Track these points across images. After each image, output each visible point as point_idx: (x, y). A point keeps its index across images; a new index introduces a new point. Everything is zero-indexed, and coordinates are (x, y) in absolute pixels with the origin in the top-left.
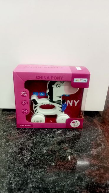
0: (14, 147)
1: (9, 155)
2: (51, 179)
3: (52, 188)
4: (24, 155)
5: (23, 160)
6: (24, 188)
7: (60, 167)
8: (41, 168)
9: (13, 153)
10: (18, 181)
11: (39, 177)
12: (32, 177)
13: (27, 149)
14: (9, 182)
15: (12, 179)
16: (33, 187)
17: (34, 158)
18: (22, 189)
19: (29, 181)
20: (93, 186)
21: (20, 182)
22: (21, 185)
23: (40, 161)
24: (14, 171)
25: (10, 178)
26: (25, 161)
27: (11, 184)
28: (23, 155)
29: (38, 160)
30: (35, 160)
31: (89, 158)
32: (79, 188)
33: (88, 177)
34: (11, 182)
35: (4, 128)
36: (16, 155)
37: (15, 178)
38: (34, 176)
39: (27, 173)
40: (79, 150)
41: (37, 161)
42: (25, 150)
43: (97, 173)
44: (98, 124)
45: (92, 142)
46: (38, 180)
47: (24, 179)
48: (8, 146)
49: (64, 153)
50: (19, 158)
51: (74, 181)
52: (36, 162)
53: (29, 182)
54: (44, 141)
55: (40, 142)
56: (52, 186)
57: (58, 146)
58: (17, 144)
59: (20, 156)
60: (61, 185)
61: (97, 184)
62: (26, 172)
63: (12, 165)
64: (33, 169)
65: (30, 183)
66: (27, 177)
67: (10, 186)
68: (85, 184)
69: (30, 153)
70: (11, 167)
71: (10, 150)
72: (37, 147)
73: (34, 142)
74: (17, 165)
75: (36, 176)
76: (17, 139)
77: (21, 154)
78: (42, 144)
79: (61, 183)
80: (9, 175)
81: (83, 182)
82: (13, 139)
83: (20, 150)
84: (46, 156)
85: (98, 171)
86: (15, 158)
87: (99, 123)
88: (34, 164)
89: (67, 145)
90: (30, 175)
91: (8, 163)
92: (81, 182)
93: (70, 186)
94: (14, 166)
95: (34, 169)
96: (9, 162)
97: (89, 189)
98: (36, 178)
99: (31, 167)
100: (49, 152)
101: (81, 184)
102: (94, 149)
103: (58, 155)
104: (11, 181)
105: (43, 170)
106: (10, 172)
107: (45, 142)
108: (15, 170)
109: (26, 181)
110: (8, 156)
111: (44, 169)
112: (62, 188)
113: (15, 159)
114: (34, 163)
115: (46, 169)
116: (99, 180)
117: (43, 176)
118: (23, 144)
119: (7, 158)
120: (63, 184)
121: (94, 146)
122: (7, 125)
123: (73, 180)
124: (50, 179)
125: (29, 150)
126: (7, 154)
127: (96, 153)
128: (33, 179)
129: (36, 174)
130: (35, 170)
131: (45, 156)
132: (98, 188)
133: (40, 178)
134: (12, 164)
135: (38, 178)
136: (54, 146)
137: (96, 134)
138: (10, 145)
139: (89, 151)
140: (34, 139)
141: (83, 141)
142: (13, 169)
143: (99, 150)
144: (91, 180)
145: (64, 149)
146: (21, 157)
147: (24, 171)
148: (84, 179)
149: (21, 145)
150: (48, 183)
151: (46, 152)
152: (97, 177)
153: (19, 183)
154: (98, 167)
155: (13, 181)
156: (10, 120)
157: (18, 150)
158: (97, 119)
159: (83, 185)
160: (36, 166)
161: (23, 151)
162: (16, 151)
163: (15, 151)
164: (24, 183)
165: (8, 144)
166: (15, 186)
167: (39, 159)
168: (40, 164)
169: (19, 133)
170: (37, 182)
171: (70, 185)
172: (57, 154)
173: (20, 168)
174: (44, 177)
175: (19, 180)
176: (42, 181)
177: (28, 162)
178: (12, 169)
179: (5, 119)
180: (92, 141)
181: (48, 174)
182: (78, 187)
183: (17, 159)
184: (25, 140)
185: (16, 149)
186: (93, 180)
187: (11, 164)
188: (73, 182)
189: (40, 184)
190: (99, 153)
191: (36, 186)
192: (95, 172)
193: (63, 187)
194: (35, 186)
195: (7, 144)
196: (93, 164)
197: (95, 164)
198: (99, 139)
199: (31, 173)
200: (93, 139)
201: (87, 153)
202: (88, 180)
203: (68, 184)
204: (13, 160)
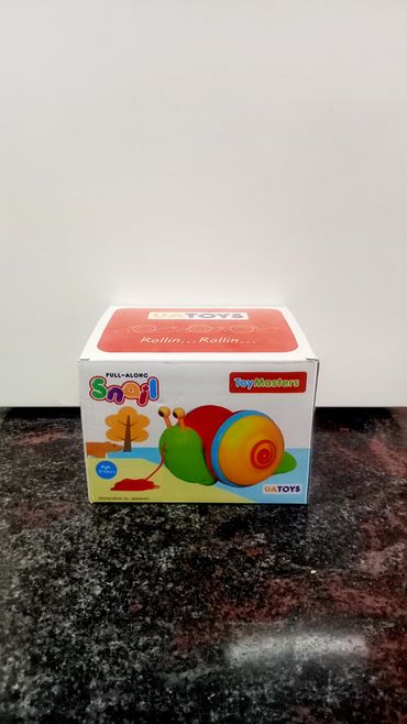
1: (16, 580)
2: (190, 675)
4: (80, 581)
5: (73, 597)
6: (72, 713)
7: (227, 627)
8: (147, 629)
9: (35, 571)
10: (47, 686)
11: (137, 666)
12: (106, 668)
13: (92, 557)
14: (8, 688)
15: (21, 677)
16: (109, 710)
17: (119, 590)
19: (93, 683)
20: (372, 706)
21: (55, 690)
22: (60, 700)
23: (145, 603)
24: (33, 643)
25: (15, 672)
26: (83, 602)
27: (16, 697)
28: (73, 581)
29: (134, 598)
30: (123, 599)
31: (352, 587)
32: (313, 712)
33: (352, 666)
34: (17, 692)
35: (6, 478)
36: (45, 581)
37: (34, 674)
38: (115, 663)
39: (88, 653)
40: (311, 559)
41: (133, 603)
42: (83, 558)
43: (390, 650)
45: (365, 526)
46: (133, 678)
47: (72, 675)
48: (15, 546)
49: (245, 569)
50: (58, 592)
51: (291, 683)
52: (126, 608)
53: (94, 690)
54: (163, 522)
55: (148, 530)
56: (191, 707)
57: (221, 543)
58: (52, 538)
59: (61, 582)
60: (231, 700)
61: (391, 696)
62: (83, 647)
63: (27, 620)
64: (115, 635)
65: (97, 692)
66: (85, 668)
67: (12, 706)
68: (339, 696)
69: (102, 573)
70: (21, 627)
71: (23, 562)
72: (136, 548)
73: (125, 527)
74: (47, 620)
75: (127, 664)
76: (55, 519)
77: (68, 574)
78: (154, 537)
79: (230, 695)
80: (11, 659)
81: (330, 688)
82: (40, 519)
83: (62, 561)
84: (172, 581)
85: (394, 639)
86: (40, 592)
87: (392, 452)
88: (117, 614)
89: (261, 538)
90: (97, 659)
91: (10, 610)
92: (319, 686)
93: (273, 706)
94: (36, 622)
95: (119, 635)
96: (13, 607)
97: (358, 717)
98: (125, 674)
99: (106, 627)
100: (185, 567)
101: (319, 697)
102: (373, 553)
103: (221, 578)
104: (16, 687)
105: (156, 637)
106: (13, 649)
107: (168, 527)
108: (39, 641)
109: (81, 686)
110: (11, 583)
111: (162, 635)
112: (237, 714)
113: (42, 596)
114: (121, 610)
115: (169, 633)
116: (399, 678)
117: (155, 666)
118: (79, 535)
119: (7, 592)
120: (240, 696)
121: (376, 542)
122: (19, 466)
123: (288, 680)
124: (184, 675)
125: (100, 560)
126: (10, 578)
127: (384, 568)
128: (113, 678)
129: (126, 657)
130: (120, 638)
131: (167, 582)
132: (399, 714)
133: (143, 673)
134: (25, 614)
135: (134, 671)
136: (204, 542)
137: (382, 494)
138: (22, 541)
139: (353, 559)
140: (123, 519)
141: (326, 522)
142: (28, 635)
143: (397, 556)
144: (366, 680)
145: (249, 555)
146: (67, 589)
147: (73, 643)
148: (334, 676)
149: (71, 539)
150: (174, 693)
151: (170, 566)
152: (390, 668)
153: (51, 694)
154: (391, 625)
155: (25, 688)
159: (329, 700)
160: (128, 622)
161: (77, 563)
162: (48, 564)
163: (41, 566)
164: (72, 692)
165: (17, 540)
166: (31, 705)
167: (142, 593)
168: (144, 613)
169: (66, 495)
170: (126, 688)
171: (273, 701)
172: (219, 572)
173: (58, 631)
174: (159, 666)
175: (50, 680)
176: (148, 686)
177: (95, 606)
178: (25, 637)
180: (366, 521)
181: (176, 653)
182: (306, 711)
183: (48, 595)
184: (88, 522)
185: (49, 557)
186: (373, 678)
187: (21, 615)
188: (287, 688)
189: (142, 697)
190: (396, 568)
191: (122, 704)
192: (383, 646)
193: (242, 712)
194: (119, 705)
195: (13, 538)
196: (370, 611)
197: (379, 611)
198: (395, 511)
199: (104, 654)
200: (369, 513)
201: (344, 568)
202: (350, 677)
203: (263, 695)
204: (33, 599)
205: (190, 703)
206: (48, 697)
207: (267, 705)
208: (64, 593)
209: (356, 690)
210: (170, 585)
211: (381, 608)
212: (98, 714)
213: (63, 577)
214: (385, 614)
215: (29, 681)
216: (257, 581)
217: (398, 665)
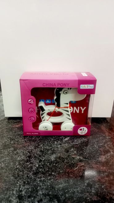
0: (22, 155)
1: (17, 163)
2: (61, 186)
3: (62, 195)
4: (33, 163)
5: (31, 167)
6: (35, 195)
7: (69, 174)
8: (50, 175)
9: (22, 161)
10: (28, 189)
11: (48, 184)
12: (41, 184)
13: (35, 157)
14: (19, 189)
15: (22, 187)
16: (43, 194)
17: (42, 165)
18: (32, 197)
19: (39, 188)
20: (103, 193)
21: (30, 190)
22: (31, 192)
23: (49, 169)
24: (23, 179)
25: (20, 185)
26: (34, 168)
27: (21, 191)
28: (31, 163)
29: (46, 167)
30: (43, 168)
31: (98, 164)
32: (89, 194)
33: (98, 183)
35: (11, 136)
36: (24, 163)
37: (25, 186)
38: (43, 183)
39: (37, 181)
40: (88, 157)
41: (46, 169)
42: (33, 157)
44: (105, 131)
45: (100, 149)
46: (48, 187)
47: (34, 186)
48: (16, 154)
49: (72, 160)
51: (84, 188)
52: (44, 170)
53: (39, 190)
54: (51, 148)
55: (48, 150)
57: (66, 153)
58: (25, 152)
59: (28, 163)
60: (71, 192)
61: (107, 190)
62: (35, 180)
63: (21, 173)
64: (42, 177)
65: (40, 190)
66: (36, 184)
67: (20, 193)
68: (95, 191)
69: (38, 161)
70: (20, 175)
71: (18, 158)
72: (45, 155)
73: (42, 149)
74: (26, 173)
75: (46, 183)
76: (25, 147)
77: (30, 162)
78: (50, 152)
79: (70, 190)
80: (19, 182)
81: (93, 189)
82: (21, 147)
83: (28, 158)
85: (107, 177)
86: (23, 166)
87: (107, 129)
89: (75, 152)
90: (39, 182)
92: (91, 188)
93: (80, 193)
94: (23, 174)
96: (18, 170)
97: (100, 195)
98: (46, 186)
99: (40, 174)
100: (58, 160)
101: (91, 191)
102: (102, 156)
103: (66, 163)
104: (21, 189)
106: (19, 180)
107: (53, 149)
108: (25, 178)
109: (36, 189)
110: (16, 164)
111: (53, 176)
112: (72, 195)
115: (55, 176)
116: (109, 186)
118: (31, 152)
119: (15, 166)
120: (73, 191)
121: (103, 153)
122: (14, 133)
123: (83, 187)
124: (59, 186)
125: (37, 158)
126: (16, 162)
127: (105, 160)
128: (43, 187)
129: (45, 182)
130: (44, 177)
131: (54, 163)
132: (109, 194)
133: (50, 185)
134: (21, 171)
135: (48, 185)
136: (62, 153)
137: (104, 141)
138: (17, 153)
139: (98, 157)
140: (41, 147)
141: (91, 148)
142: (22, 177)
143: (108, 157)
144: (101, 187)
146: (30, 165)
147: (33, 178)
148: (94, 186)
149: (29, 152)
150: (58, 190)
151: (54, 159)
152: (107, 184)
153: (29, 191)
154: (107, 174)
155: (23, 189)
156: (16, 129)
157: (27, 158)
158: (104, 125)
159: (93, 192)
160: (45, 173)
161: (31, 159)
162: (24, 159)
163: (23, 159)
164: (34, 190)
165: (16, 153)
166: (25, 193)
167: (48, 166)
168: (48, 171)
169: (27, 141)
170: (46, 189)
171: (80, 192)
172: (66, 161)
173: (29, 176)
174: (53, 184)
175: (28, 187)
176: (52, 189)
177: (37, 169)
178: (21, 177)
179: (12, 128)
180: (101, 148)
181: (57, 181)
182: (88, 194)
183: (25, 167)
184: (33, 148)
185: (24, 157)
186: (103, 186)
187: (19, 172)
188: (83, 189)
189: (50, 191)
190: (108, 160)
191: (46, 193)
192: (105, 179)
195: (15, 152)
196: (102, 170)
197: (104, 170)
198: (108, 145)
199: (40, 181)
200: (101, 146)
201: (95, 160)
202: (98, 186)
203: (78, 190)
204: (22, 168)
205: (61, 192)
206: (28, 191)
207: (79, 193)
208: (29, 166)
209: (99, 189)
210: (54, 164)
211: (105, 170)
212: (41, 195)
213: (28, 162)
214: (105, 171)
215: (24, 188)
216: (75, 163)
217: (108, 183)
